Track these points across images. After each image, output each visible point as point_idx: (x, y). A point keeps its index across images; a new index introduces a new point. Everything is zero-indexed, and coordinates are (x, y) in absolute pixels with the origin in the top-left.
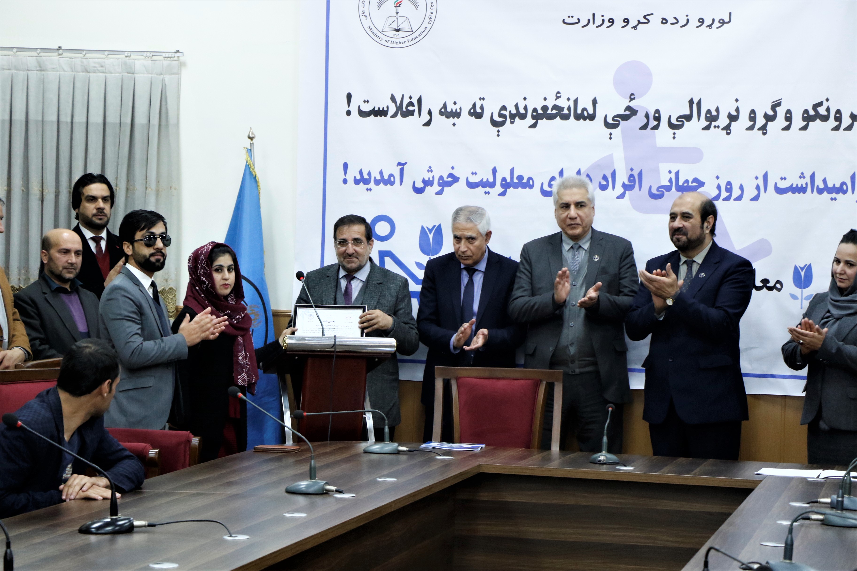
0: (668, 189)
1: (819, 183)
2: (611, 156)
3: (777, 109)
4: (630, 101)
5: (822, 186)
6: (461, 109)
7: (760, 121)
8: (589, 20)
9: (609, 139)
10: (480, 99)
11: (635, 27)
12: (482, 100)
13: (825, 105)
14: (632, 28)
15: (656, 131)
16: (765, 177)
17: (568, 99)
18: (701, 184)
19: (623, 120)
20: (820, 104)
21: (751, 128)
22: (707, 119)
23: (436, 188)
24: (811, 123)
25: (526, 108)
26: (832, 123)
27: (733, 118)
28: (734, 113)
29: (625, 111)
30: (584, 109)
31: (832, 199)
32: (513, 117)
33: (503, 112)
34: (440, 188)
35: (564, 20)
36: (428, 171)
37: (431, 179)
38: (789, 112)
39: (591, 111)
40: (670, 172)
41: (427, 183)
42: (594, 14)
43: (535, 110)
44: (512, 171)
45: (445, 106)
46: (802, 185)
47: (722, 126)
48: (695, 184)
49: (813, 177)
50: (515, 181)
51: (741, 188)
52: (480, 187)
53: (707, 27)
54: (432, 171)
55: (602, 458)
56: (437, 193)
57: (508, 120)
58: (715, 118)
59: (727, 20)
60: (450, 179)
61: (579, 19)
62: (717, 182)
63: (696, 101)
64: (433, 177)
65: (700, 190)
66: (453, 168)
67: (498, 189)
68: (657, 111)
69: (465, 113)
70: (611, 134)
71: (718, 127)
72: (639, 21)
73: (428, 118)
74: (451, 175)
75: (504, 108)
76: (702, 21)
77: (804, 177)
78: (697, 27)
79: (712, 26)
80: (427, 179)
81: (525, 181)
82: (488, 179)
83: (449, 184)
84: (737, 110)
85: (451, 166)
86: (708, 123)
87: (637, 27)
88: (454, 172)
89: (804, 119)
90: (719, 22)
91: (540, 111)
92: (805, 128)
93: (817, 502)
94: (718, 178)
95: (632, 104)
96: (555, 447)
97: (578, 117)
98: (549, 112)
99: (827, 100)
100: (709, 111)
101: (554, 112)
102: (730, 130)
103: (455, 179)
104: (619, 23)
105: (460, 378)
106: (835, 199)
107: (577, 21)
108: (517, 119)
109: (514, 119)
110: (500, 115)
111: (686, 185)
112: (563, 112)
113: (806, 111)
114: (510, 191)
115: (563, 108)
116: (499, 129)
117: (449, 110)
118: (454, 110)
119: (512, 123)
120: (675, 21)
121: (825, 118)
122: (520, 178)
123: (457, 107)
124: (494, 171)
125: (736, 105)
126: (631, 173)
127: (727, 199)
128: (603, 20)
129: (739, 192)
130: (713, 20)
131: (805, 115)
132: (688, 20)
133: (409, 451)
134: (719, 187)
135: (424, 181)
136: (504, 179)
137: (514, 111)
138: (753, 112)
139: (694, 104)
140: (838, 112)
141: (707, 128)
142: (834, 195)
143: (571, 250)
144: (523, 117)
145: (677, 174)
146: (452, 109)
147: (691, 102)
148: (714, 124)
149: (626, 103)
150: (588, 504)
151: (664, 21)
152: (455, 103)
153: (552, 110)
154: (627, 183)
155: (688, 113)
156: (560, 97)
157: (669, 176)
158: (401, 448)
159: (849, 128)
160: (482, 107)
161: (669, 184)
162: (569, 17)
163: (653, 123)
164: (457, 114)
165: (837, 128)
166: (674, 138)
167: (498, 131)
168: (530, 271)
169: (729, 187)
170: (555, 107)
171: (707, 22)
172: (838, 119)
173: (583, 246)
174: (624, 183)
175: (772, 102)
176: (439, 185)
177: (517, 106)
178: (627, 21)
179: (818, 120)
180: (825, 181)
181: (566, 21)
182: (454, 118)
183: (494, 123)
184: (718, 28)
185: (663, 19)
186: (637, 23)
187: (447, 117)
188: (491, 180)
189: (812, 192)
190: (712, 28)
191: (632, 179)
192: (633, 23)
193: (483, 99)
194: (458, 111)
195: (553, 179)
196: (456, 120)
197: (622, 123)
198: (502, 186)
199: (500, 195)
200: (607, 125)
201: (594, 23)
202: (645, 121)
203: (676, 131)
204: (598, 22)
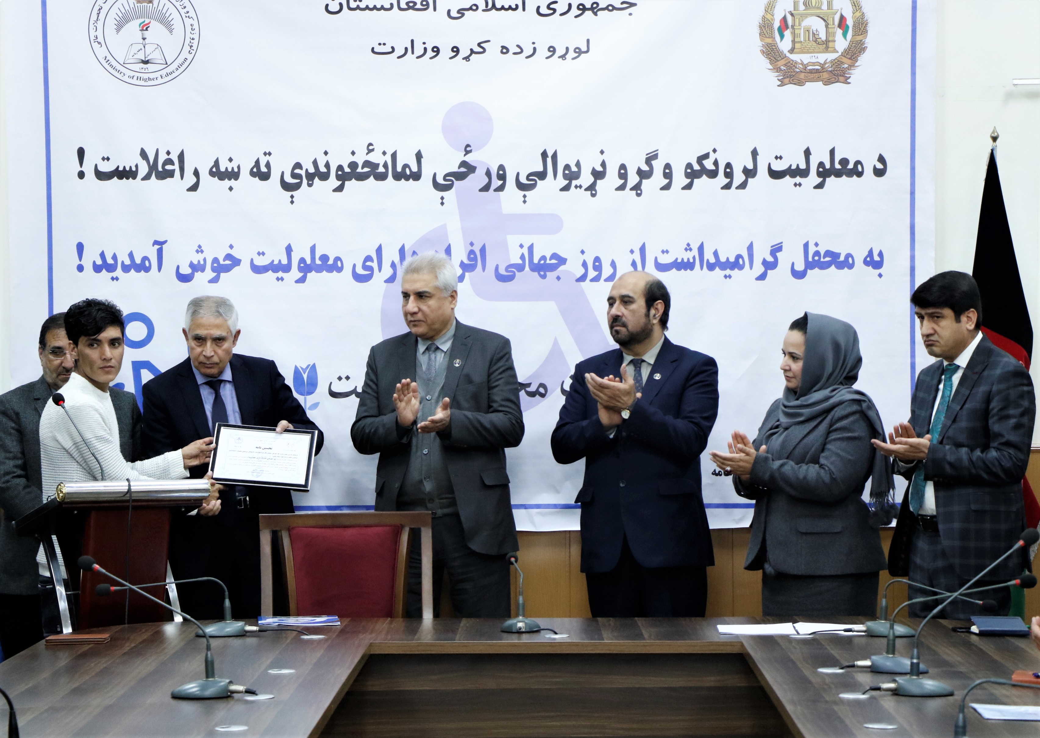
0: (520, 268)
1: (709, 256)
2: (444, 227)
3: (654, 163)
4: (465, 155)
5: (712, 260)
6: (239, 167)
7: (633, 179)
8: (406, 49)
9: (441, 205)
10: (265, 154)
11: (467, 58)
12: (267, 155)
13: (712, 157)
14: (463, 59)
15: (500, 193)
16: (643, 250)
17: (384, 153)
18: (562, 261)
19: (457, 180)
20: (706, 156)
21: (622, 188)
22: (565, 177)
23: (209, 274)
24: (695, 180)
25: (327, 165)
26: (721, 180)
27: (598, 175)
28: (600, 169)
29: (459, 168)
30: (406, 166)
31: (726, 277)
32: (310, 177)
33: (297, 171)
34: (215, 274)
35: (373, 49)
36: (197, 251)
37: (202, 263)
38: (668, 166)
39: (415, 169)
40: (521, 246)
41: (197, 268)
42: (412, 41)
43: (340, 168)
44: (313, 249)
45: (217, 163)
46: (688, 259)
47: (585, 186)
48: (554, 261)
49: (701, 249)
50: (318, 262)
51: (613, 264)
52: (270, 271)
53: (559, 57)
54: (202, 252)
55: (520, 625)
56: (210, 281)
57: (305, 181)
58: (577, 175)
59: (584, 49)
60: (228, 262)
61: (393, 48)
62: (582, 258)
63: (550, 154)
64: (205, 260)
65: (562, 268)
66: (231, 247)
67: (295, 273)
68: (501, 167)
69: (245, 173)
70: (442, 198)
71: (580, 187)
72: (471, 50)
73: (194, 180)
74: (229, 257)
75: (298, 165)
76: (552, 50)
77: (691, 250)
78: (547, 58)
79: (567, 56)
80: (196, 263)
81: (331, 262)
82: (280, 261)
83: (227, 269)
84: (603, 164)
85: (229, 245)
86: (567, 182)
87: (470, 58)
88: (233, 252)
89: (687, 175)
90: (575, 52)
91: (347, 170)
92: (689, 187)
94: (583, 252)
95: (468, 158)
97: (398, 176)
98: (359, 170)
99: (715, 151)
100: (567, 167)
101: (366, 170)
102: (596, 191)
103: (236, 262)
104: (446, 52)
105: (293, 528)
106: (730, 277)
107: (391, 50)
108: (316, 180)
109: (313, 180)
110: (294, 176)
111: (542, 262)
112: (377, 170)
113: (689, 166)
114: (312, 276)
115: (378, 164)
116: (294, 193)
117: (222, 169)
118: (230, 170)
119: (310, 185)
120: (519, 50)
121: (713, 174)
122: (325, 258)
123: (234, 165)
124: (289, 250)
125: (601, 158)
126: (471, 248)
127: (596, 279)
128: (425, 49)
129: (611, 271)
130: (567, 49)
131: (689, 171)
132: (535, 49)
133: (260, 631)
134: (585, 264)
135: (192, 265)
136: (302, 260)
137: (312, 170)
138: (623, 167)
139: (548, 157)
140: (728, 165)
141: (566, 188)
142: (728, 272)
143: (427, 352)
144: (324, 177)
145: (531, 248)
146: (227, 168)
147: (544, 155)
148: (574, 183)
149: (461, 157)
150: (513, 687)
151: (505, 50)
152: (231, 160)
154: (466, 261)
155: (541, 169)
156: (373, 150)
157: (520, 252)
158: (248, 628)
159: (743, 186)
160: (268, 165)
161: (520, 262)
162: (380, 44)
163: (496, 183)
164: (234, 175)
165: (727, 187)
166: (525, 202)
167: (292, 197)
168: (376, 382)
169: (597, 264)
170: (367, 164)
171: (560, 51)
172: (729, 175)
173: (441, 347)
174: (462, 262)
175: (647, 154)
176: (214, 270)
177: (315, 163)
178: (456, 50)
179: (704, 176)
180: (716, 254)
181: (375, 50)
182: (230, 179)
183: (286, 186)
184: (573, 59)
185: (503, 47)
186: (469, 52)
187: (221, 179)
188: (285, 261)
189: (702, 268)
190: (566, 59)
191: (472, 256)
192: (464, 52)
193: (270, 154)
194: (236, 170)
195: (369, 259)
196: (233, 183)
197: (457, 183)
198: (300, 269)
199: (297, 282)
200: (436, 185)
201: (413, 53)
202: (486, 180)
203: (527, 193)
204: (419, 50)
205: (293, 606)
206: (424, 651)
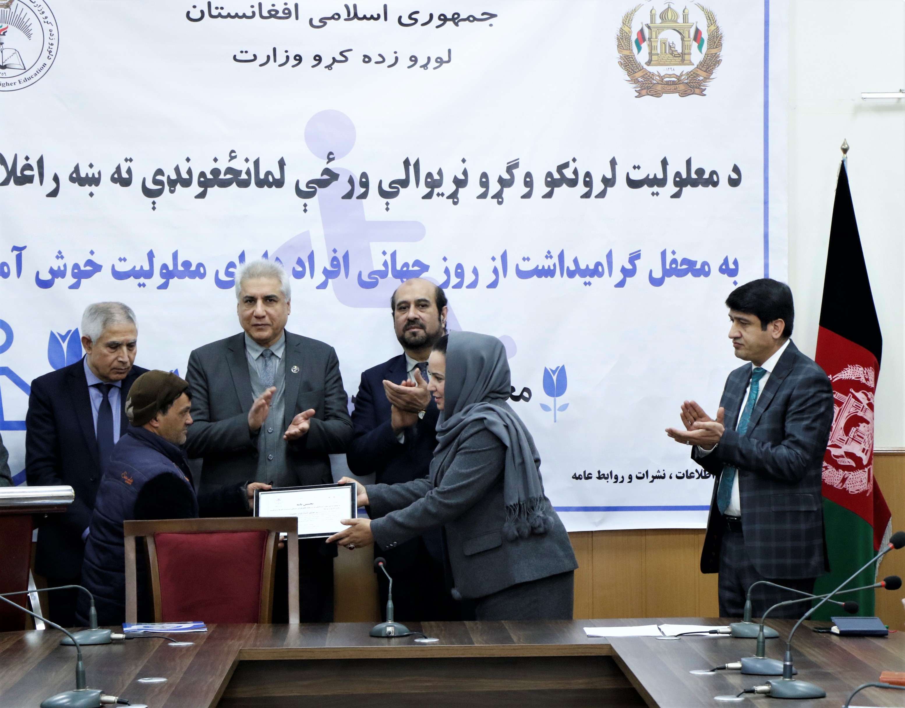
0: (383, 274)
1: (569, 264)
2: (307, 234)
3: (515, 171)
4: (328, 163)
5: (572, 268)
6: (99, 173)
7: (494, 187)
8: (268, 57)
9: (303, 212)
10: (126, 160)
11: (329, 67)
12: (129, 162)
13: (572, 166)
14: (326, 67)
15: (363, 200)
16: (504, 257)
17: (247, 160)
18: (425, 268)
19: (320, 187)
20: (566, 165)
21: (483, 196)
22: (427, 184)
23: (70, 280)
24: (556, 189)
25: (189, 172)
26: (581, 188)
27: (460, 183)
28: (461, 177)
29: (322, 175)
30: (268, 173)
31: (585, 284)
32: (172, 183)
33: (159, 177)
34: (76, 280)
35: (235, 56)
36: (57, 257)
37: (62, 268)
38: (528, 175)
39: (277, 176)
40: (384, 253)
41: (57, 274)
42: (274, 49)
43: (202, 174)
44: (175, 256)
45: (77, 169)
46: (549, 266)
47: (447, 193)
48: (416, 268)
49: (561, 256)
50: (180, 268)
51: (475, 271)
52: (132, 277)
53: (421, 67)
54: (62, 257)
55: (389, 629)
56: (71, 287)
57: (167, 188)
58: (438, 184)
59: (446, 58)
60: (88, 268)
61: (255, 56)
62: (444, 265)
63: (412, 162)
64: (65, 266)
65: (424, 275)
66: (92, 253)
67: (157, 279)
68: (364, 175)
69: (106, 179)
70: (305, 205)
71: (443, 195)
72: (334, 58)
73: (54, 185)
74: (89, 262)
75: (160, 172)
76: (414, 59)
77: (551, 257)
78: (409, 67)
79: (428, 66)
80: (56, 268)
81: (193, 268)
82: (142, 267)
83: (88, 275)
84: (465, 173)
85: (90, 251)
86: (429, 190)
87: (332, 66)
88: (94, 258)
89: (548, 184)
90: (436, 61)
91: (209, 176)
92: (549, 195)
93: (724, 668)
94: (445, 259)
95: (331, 166)
96: (294, 620)
97: (260, 183)
98: (222, 176)
99: (574, 160)
100: (429, 175)
101: (229, 176)
102: (458, 199)
103: (97, 268)
104: (308, 61)
105: (158, 534)
106: (589, 284)
107: (253, 58)
108: (178, 186)
109: (174, 186)
110: (156, 182)
111: (405, 269)
112: (240, 177)
113: (549, 174)
114: (174, 282)
115: (241, 171)
116: (156, 199)
117: (83, 175)
118: (90, 176)
119: (172, 192)
120: (381, 60)
121: (573, 183)
122: (187, 264)
123: (94, 171)
124: (151, 255)
125: (463, 166)
126: (333, 255)
127: (458, 286)
128: (288, 57)
129: (473, 277)
130: (429, 58)
131: (549, 179)
132: (397, 58)
133: (126, 638)
134: (447, 271)
135: (52, 271)
136: (165, 266)
137: (174, 177)
138: (484, 175)
139: (410, 165)
140: (588, 174)
141: (428, 196)
142: (588, 279)
143: (261, 358)
144: (187, 183)
145: (394, 255)
146: (87, 174)
147: (407, 163)
148: (436, 191)
149: (323, 165)
150: (383, 691)
151: (367, 59)
152: (91, 166)
153: (225, 175)
154: (329, 268)
155: (403, 177)
156: (235, 157)
157: (383, 258)
158: (115, 636)
159: (602, 195)
160: (129, 171)
161: (383, 269)
162: (242, 52)
163: (359, 190)
164: (95, 181)
165: (587, 195)
166: (387, 209)
167: (154, 203)
168: (206, 387)
169: (459, 271)
170: (229, 170)
171: (422, 61)
172: (588, 184)
173: (276, 353)
174: (325, 269)
175: (508, 163)
176: (74, 275)
177: (177, 170)
178: (318, 59)
179: (564, 185)
180: (576, 261)
181: (237, 58)
182: (90, 185)
183: (147, 192)
184: (435, 68)
185: (365, 56)
186: (331, 61)
187: (81, 185)
188: (146, 267)
189: (562, 275)
190: (427, 68)
191: (335, 263)
192: (327, 61)
193: (131, 160)
194: (97, 176)
195: (231, 265)
196: (93, 188)
197: (320, 191)
198: (162, 275)
199: (159, 288)
200: (300, 193)
201: (275, 61)
202: (349, 188)
203: (389, 200)
204: (281, 59)
205: (157, 613)
206: (293, 657)
